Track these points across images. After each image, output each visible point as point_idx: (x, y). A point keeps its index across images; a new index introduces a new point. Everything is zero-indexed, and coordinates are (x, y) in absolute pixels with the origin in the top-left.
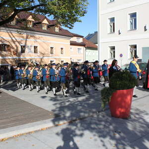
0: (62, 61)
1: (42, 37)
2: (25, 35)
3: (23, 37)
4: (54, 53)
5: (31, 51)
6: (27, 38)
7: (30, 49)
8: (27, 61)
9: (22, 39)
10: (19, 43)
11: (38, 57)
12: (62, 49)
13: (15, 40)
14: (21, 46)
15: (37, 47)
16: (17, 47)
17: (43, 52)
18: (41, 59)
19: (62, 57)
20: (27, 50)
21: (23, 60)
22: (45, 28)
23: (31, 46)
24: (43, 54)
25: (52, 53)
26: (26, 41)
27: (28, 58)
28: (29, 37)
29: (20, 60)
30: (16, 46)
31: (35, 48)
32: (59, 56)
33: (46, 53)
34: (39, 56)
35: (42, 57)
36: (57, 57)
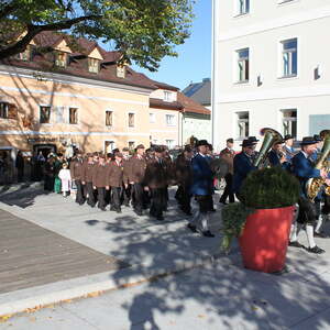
0: (131, 143)
1: (87, 89)
2: (50, 84)
3: (45, 88)
4: (113, 124)
5: (62, 120)
6: (55, 89)
7: (61, 115)
8: (54, 140)
9: (44, 92)
10: (37, 100)
11: (76, 133)
12: (131, 115)
13: (28, 94)
14: (41, 107)
15: (75, 110)
16: (32, 110)
17: (89, 123)
18: (85, 139)
19: (129, 134)
20: (53, 116)
21: (44, 140)
22: (94, 68)
23: (63, 108)
24: (90, 127)
25: (108, 124)
26: (52, 96)
27: (55, 134)
28: (59, 87)
29: (37, 138)
30: (30, 106)
31: (72, 111)
32: (122, 130)
33: (96, 123)
34: (79, 130)
35: (85, 133)
36: (121, 134)
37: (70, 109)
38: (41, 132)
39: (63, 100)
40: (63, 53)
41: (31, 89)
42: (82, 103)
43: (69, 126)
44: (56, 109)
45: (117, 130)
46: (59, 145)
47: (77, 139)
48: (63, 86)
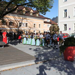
1: (30, 19)
2: (21, 18)
5: (24, 26)
6: (23, 19)
7: (24, 25)
8: (22, 30)
9: (20, 20)
11: (27, 29)
12: (40, 25)
13: (17, 20)
14: (20, 23)
15: (27, 24)
16: (18, 24)
17: (30, 27)
18: (29, 30)
20: (22, 25)
21: (20, 30)
22: (31, 14)
24: (30, 28)
25: (34, 27)
26: (22, 21)
27: (23, 29)
29: (19, 30)
31: (26, 24)
32: (38, 29)
33: (32, 27)
34: (28, 28)
35: (29, 29)
36: (37, 29)
38: (20, 29)
39: (24, 21)
40: (24, 11)
41: (17, 19)
42: (29, 22)
43: (26, 27)
44: (23, 24)
45: (36, 28)
46: (23, 32)
47: (28, 30)
48: (24, 18)
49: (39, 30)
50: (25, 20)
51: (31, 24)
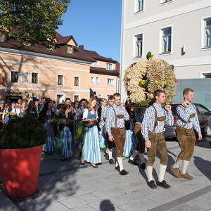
0: (76, 97)
1: (46, 62)
2: (18, 57)
3: (16, 60)
4: (63, 84)
5: (27, 81)
6: (22, 61)
7: (26, 77)
8: (20, 93)
9: (15, 63)
10: (9, 68)
11: (37, 89)
12: (76, 78)
14: (12, 72)
15: (36, 74)
16: (6, 74)
17: (47, 83)
18: (44, 92)
19: (74, 90)
20: (21, 78)
21: (14, 93)
23: (27, 73)
24: (47, 86)
26: (21, 65)
27: (22, 89)
28: (24, 60)
29: (9, 92)
30: (4, 71)
33: (52, 84)
34: (39, 88)
35: (44, 89)
36: (69, 90)
37: (33, 74)
38: (12, 88)
39: (28, 68)
41: (5, 61)
42: (41, 70)
43: (31, 85)
44: (23, 74)
45: (65, 88)
46: (24, 97)
47: (38, 93)
48: (28, 59)
49: (73, 93)
50: (30, 64)
51: (47, 77)
